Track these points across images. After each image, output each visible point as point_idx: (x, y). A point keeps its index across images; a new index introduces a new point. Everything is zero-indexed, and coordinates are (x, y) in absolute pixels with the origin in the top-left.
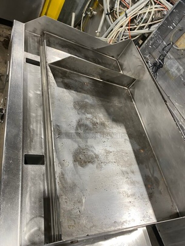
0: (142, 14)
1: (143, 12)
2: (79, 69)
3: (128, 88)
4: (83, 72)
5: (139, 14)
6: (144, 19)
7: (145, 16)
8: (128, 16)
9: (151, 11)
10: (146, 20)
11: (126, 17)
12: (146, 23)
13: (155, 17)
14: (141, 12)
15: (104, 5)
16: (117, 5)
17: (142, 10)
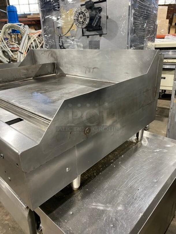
0: (30, 45)
1: (30, 44)
2: (7, 79)
3: (56, 73)
4: (13, 80)
5: (28, 46)
6: (34, 46)
7: (34, 44)
8: (23, 52)
9: (35, 39)
10: (37, 46)
11: (22, 54)
12: (38, 47)
13: (40, 40)
14: (29, 45)
15: (2, 61)
16: (10, 53)
17: (29, 42)
